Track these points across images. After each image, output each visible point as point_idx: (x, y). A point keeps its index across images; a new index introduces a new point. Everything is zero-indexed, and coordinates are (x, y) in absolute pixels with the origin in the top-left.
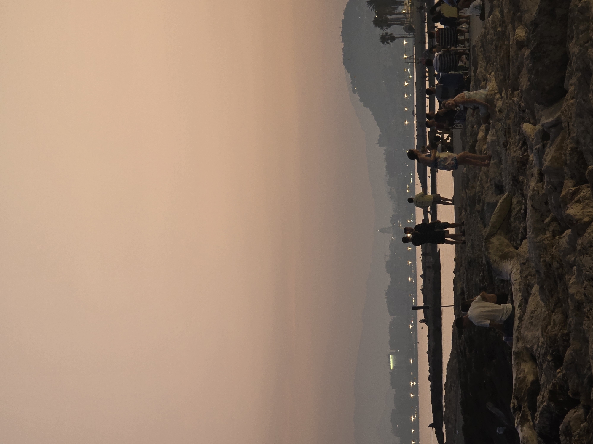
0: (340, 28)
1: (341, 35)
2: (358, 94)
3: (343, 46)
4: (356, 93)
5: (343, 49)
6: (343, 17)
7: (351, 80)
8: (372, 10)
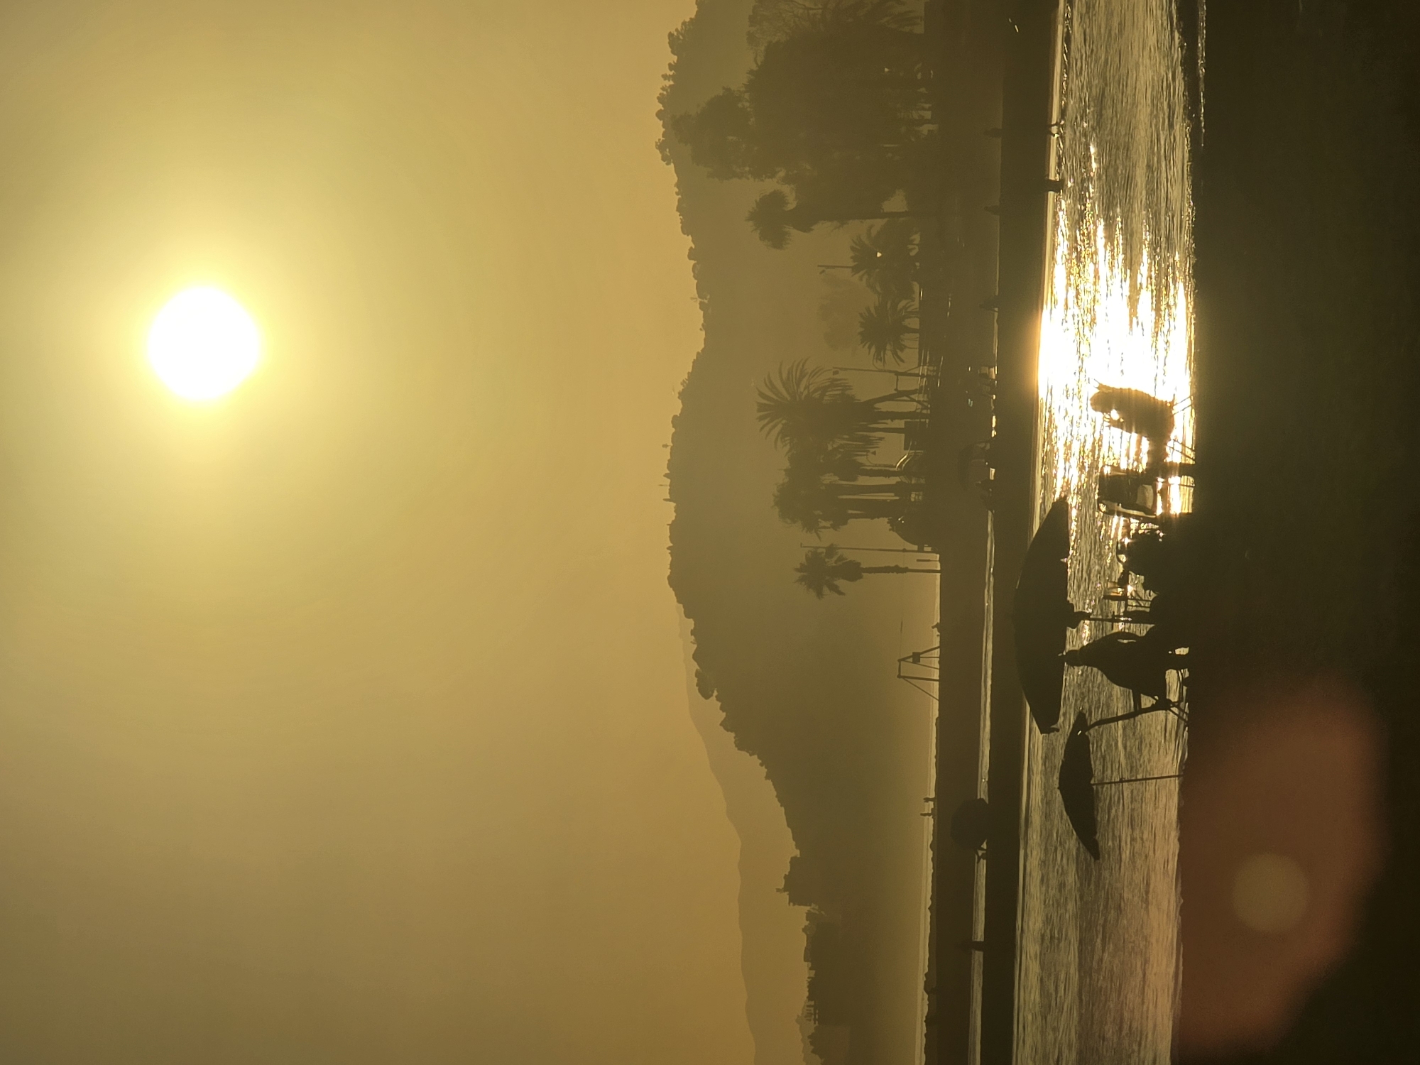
0: (665, 446)
1: (666, 475)
2: (718, 698)
3: (672, 516)
4: (712, 695)
5: (672, 526)
6: (677, 407)
7: (695, 646)
8: (779, 443)
